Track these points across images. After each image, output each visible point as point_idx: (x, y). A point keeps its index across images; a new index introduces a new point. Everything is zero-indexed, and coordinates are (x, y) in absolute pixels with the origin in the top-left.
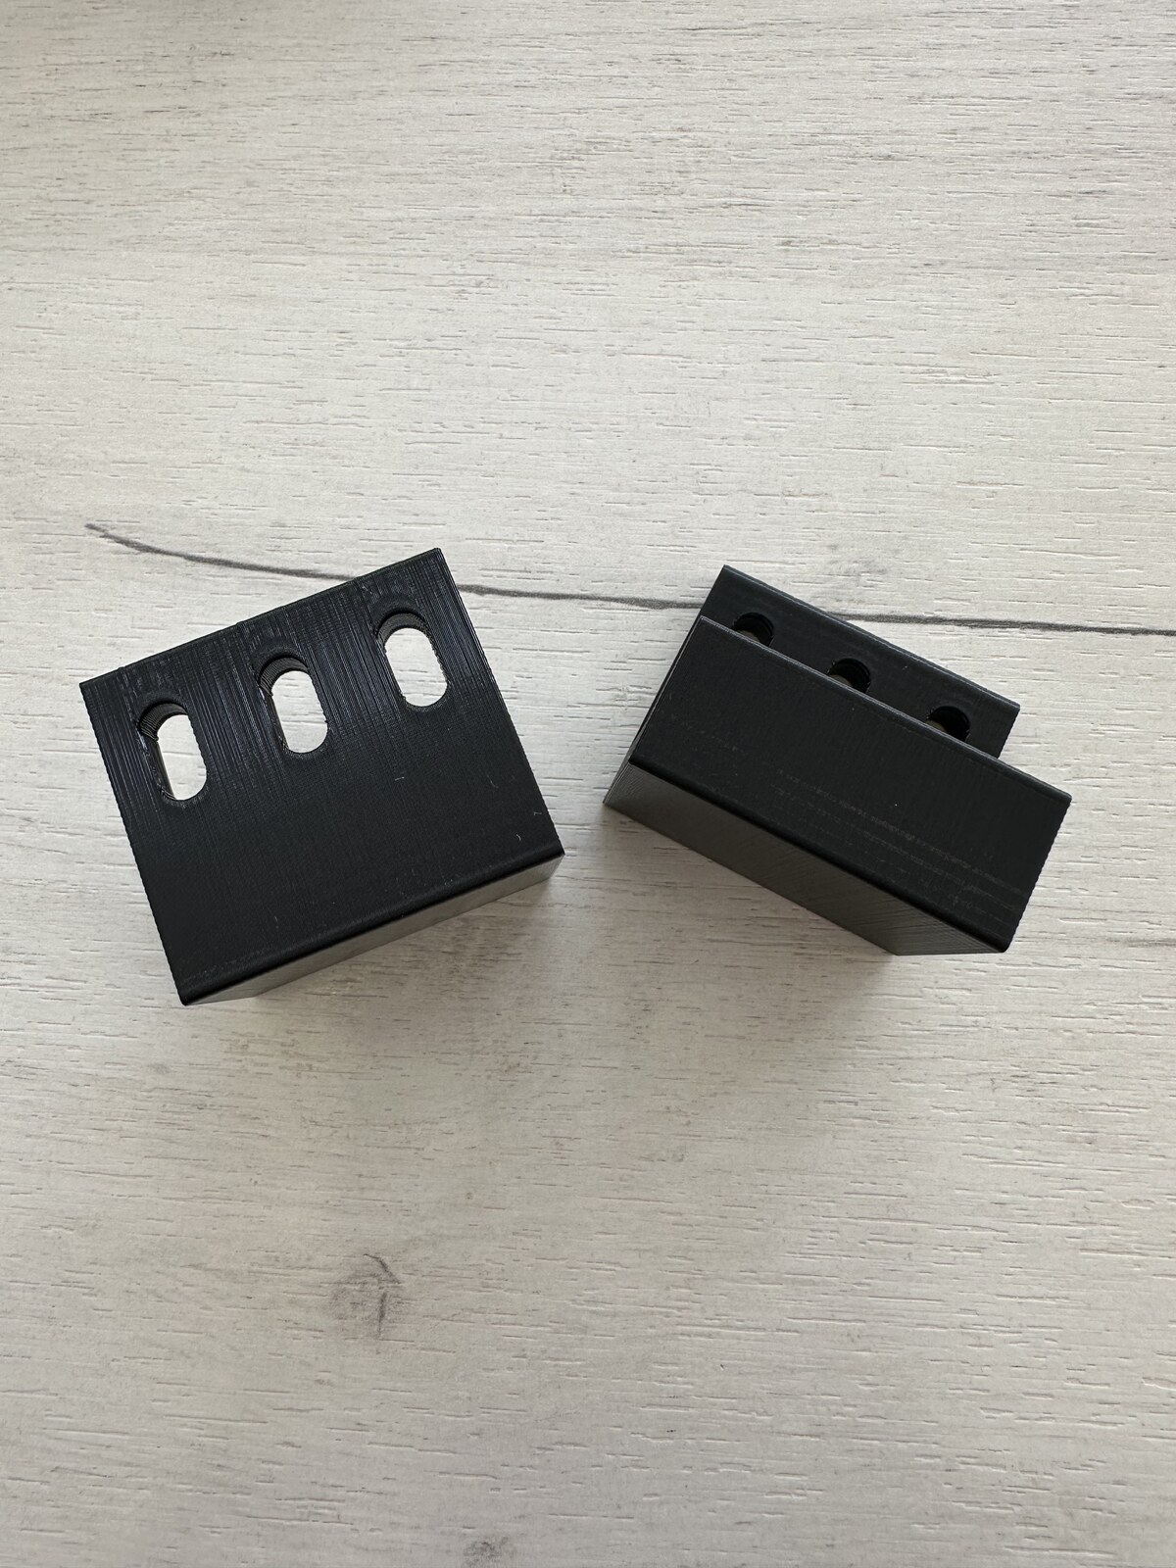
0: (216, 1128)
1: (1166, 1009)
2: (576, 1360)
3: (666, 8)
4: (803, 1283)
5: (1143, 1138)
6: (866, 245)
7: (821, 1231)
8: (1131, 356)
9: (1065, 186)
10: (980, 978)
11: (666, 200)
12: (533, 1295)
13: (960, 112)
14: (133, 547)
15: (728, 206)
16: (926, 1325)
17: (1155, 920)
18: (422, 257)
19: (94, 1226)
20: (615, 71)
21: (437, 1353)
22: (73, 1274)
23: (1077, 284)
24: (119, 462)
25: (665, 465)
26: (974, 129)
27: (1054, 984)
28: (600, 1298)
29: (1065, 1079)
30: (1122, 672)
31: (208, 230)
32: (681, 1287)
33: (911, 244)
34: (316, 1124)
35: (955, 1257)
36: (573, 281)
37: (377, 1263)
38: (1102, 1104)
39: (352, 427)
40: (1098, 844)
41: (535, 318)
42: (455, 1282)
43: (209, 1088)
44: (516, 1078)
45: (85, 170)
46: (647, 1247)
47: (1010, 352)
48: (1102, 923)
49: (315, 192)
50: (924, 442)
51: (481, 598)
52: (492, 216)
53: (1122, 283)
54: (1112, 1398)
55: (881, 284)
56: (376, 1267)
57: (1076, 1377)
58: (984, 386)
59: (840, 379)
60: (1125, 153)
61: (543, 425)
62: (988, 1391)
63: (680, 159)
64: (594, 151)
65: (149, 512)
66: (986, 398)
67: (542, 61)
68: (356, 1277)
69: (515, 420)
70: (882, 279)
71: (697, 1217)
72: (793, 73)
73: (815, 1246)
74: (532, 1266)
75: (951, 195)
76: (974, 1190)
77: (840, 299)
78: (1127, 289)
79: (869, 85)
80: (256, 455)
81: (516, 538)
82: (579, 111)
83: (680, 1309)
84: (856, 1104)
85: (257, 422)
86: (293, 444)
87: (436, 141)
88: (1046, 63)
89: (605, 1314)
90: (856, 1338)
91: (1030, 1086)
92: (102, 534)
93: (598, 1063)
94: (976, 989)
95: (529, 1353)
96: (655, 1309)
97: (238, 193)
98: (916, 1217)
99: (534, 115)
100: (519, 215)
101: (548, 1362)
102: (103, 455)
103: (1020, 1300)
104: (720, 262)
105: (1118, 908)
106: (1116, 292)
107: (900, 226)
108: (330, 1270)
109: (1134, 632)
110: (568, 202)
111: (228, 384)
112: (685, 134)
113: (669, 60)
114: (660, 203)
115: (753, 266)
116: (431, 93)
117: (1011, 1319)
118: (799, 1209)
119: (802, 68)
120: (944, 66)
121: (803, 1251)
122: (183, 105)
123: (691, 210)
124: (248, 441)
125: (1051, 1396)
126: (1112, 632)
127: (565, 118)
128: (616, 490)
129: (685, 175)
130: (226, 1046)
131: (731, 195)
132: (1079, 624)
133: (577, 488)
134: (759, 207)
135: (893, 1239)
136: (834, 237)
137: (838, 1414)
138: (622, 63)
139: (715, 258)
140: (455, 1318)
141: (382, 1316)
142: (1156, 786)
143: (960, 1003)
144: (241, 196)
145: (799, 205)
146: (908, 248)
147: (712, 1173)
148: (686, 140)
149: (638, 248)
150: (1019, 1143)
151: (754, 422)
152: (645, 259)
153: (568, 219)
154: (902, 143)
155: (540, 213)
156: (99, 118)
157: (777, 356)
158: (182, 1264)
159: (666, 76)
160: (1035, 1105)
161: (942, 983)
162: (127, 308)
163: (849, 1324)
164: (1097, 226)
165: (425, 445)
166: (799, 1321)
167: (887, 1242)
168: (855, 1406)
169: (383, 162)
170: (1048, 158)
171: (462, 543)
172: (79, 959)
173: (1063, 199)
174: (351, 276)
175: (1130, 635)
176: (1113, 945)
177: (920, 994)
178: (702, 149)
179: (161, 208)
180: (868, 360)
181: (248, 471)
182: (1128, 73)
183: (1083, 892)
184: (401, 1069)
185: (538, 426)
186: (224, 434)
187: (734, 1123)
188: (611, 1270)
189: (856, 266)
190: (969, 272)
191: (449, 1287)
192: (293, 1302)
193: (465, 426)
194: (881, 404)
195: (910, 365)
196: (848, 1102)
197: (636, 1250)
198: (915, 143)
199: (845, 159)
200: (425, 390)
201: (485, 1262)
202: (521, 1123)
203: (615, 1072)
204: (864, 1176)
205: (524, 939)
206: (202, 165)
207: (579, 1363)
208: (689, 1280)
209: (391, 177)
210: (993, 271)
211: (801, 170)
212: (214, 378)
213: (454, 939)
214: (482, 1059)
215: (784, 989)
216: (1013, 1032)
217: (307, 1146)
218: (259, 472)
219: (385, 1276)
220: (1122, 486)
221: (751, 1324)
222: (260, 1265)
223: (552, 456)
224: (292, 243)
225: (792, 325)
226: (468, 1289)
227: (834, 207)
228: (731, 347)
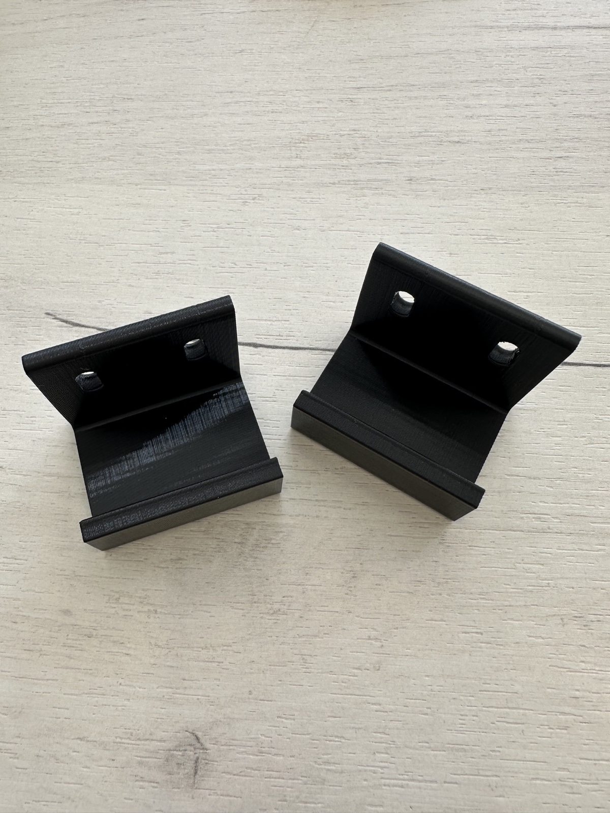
0: (98, 649)
2: (319, 803)
3: (345, 80)
4: (457, 750)
6: (450, 181)
7: (467, 716)
8: (592, 231)
9: (545, 154)
10: (548, 557)
11: (348, 161)
12: (290, 758)
13: (492, 122)
14: (70, 324)
15: (379, 163)
16: (537, 779)
18: (225, 186)
19: (20, 713)
20: (321, 105)
21: (230, 798)
23: (560, 198)
24: (65, 282)
25: (353, 283)
26: (499, 130)
27: (591, 561)
28: (332, 761)
29: (605, 619)
31: (117, 174)
32: (383, 753)
33: (473, 180)
34: (159, 646)
35: (551, 733)
36: (302, 197)
37: (193, 737)
39: (188, 265)
41: (283, 214)
42: (242, 749)
43: (95, 625)
44: (278, 618)
45: (57, 148)
46: (360, 726)
47: (528, 229)
49: (171, 158)
50: (489, 271)
51: (255, 349)
52: (261, 168)
53: (582, 198)
55: (460, 198)
56: (192, 740)
58: (517, 245)
59: (442, 242)
60: (576, 140)
61: (288, 264)
63: (354, 143)
64: (311, 140)
65: (79, 307)
66: (518, 251)
67: (284, 101)
68: (180, 746)
69: (273, 261)
70: (459, 196)
71: (390, 706)
72: (408, 106)
73: (464, 726)
74: (289, 739)
75: (491, 159)
76: (558, 689)
77: (439, 205)
78: (585, 200)
79: (446, 111)
80: (138, 278)
81: (275, 319)
82: (303, 122)
83: (382, 768)
84: (482, 634)
85: (139, 263)
86: (157, 273)
87: (232, 135)
88: (532, 102)
89: (336, 772)
90: (494, 788)
91: (585, 623)
92: (54, 317)
93: (326, 608)
94: (546, 564)
95: (288, 798)
96: (367, 768)
97: (133, 158)
98: (525, 707)
99: (281, 124)
100: (274, 168)
101: (300, 804)
102: (57, 278)
103: (595, 762)
104: (376, 189)
106: (579, 202)
107: (467, 172)
108: (164, 741)
110: (299, 162)
111: (124, 245)
112: (356, 132)
113: (347, 101)
114: (345, 162)
115: (394, 190)
116: (229, 115)
117: (590, 775)
118: (452, 701)
119: (412, 104)
120: (481, 103)
121: (457, 729)
122: (107, 120)
123: (361, 165)
124: (132, 272)
127: (297, 125)
128: (327, 295)
129: (357, 150)
130: (106, 599)
131: (380, 159)
133: (306, 294)
134: (395, 164)
135: (511, 721)
136: (433, 177)
138: (324, 102)
139: (374, 187)
140: (241, 774)
141: (196, 773)
143: (538, 572)
144: (134, 160)
145: (415, 163)
146: (472, 182)
147: (397, 678)
148: (357, 135)
149: (335, 182)
150: (583, 659)
152: (338, 187)
153: (299, 169)
154: (464, 136)
155: (285, 167)
156: (66, 126)
157: (408, 231)
159: (346, 108)
160: (589, 635)
161: (526, 560)
162: (74, 210)
163: (489, 778)
164: (566, 172)
165: (226, 274)
166: (458, 776)
167: (508, 723)
169: (206, 144)
170: (538, 142)
171: (246, 322)
172: (24, 546)
173: (548, 160)
174: (188, 195)
177: (514, 567)
178: (365, 139)
179: (94, 165)
180: (455, 233)
181: (133, 286)
182: (573, 106)
183: (602, 508)
184: (210, 612)
185: (285, 264)
186: (121, 269)
187: (409, 646)
188: (338, 741)
189: (446, 190)
190: (504, 193)
191: (238, 753)
192: (140, 763)
193: (247, 265)
194: (464, 254)
195: (478, 235)
196: (477, 633)
197: (353, 728)
198: (471, 136)
199: (436, 143)
200: (227, 247)
201: (260, 736)
202: (282, 646)
203: (337, 614)
204: (490, 680)
205: (281, 535)
206: (115, 146)
207: (320, 805)
208: (387, 748)
209: (210, 151)
210: (515, 192)
211: (415, 148)
212: (117, 242)
213: (241, 535)
214: (258, 607)
215: (434, 564)
216: (571, 589)
217: (152, 661)
218: (138, 287)
219: (198, 745)
220: (595, 293)
221: (427, 778)
222: (121, 738)
223: (293, 279)
224: (159, 180)
225: (415, 217)
226: (250, 754)
227: (433, 164)
228: (384, 227)
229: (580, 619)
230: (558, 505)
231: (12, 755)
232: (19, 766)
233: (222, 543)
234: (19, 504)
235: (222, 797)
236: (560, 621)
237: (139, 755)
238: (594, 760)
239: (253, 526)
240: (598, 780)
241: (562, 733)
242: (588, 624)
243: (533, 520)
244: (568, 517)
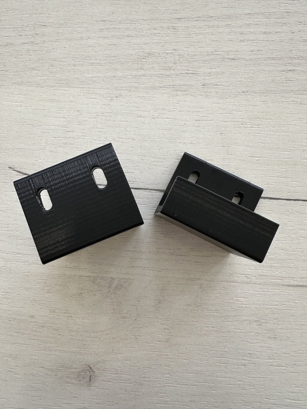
0: (47, 332)
1: (297, 304)
2: (140, 392)
3: (171, 12)
4: (198, 373)
5: (288, 337)
6: (226, 86)
7: (203, 360)
8: (299, 120)
9: (282, 68)
10: (248, 295)
11: (170, 72)
12: (129, 376)
13: (255, 45)
14: (21, 173)
15: (187, 74)
16: (229, 384)
17: (295, 280)
18: (101, 88)
19: (16, 357)
20: (156, 31)
21: (104, 390)
22: (11, 369)
23: (284, 98)
24: (17, 149)
25: (168, 151)
26: (258, 50)
27: (267, 297)
28: (146, 377)
29: (269, 322)
30: (291, 211)
31: (40, 80)
32: (167, 374)
33: (239, 86)
34: (73, 331)
35: (238, 367)
36: (143, 96)
38: (278, 328)
39: (81, 139)
40: (282, 259)
41: (132, 107)
42: (109, 372)
43: (45, 322)
44: (125, 320)
45: (5, 61)
46: (158, 364)
47: (265, 118)
48: (281, 280)
49: (71, 68)
50: (240, 145)
52: (121, 76)
53: (298, 98)
54: (276, 403)
55: (230, 98)
56: (89, 368)
57: (267, 398)
58: (257, 128)
59: (217, 126)
60: (301, 58)
61: (134, 139)
62: (245, 401)
63: (174, 59)
64: (150, 57)
65: (26, 164)
66: (258, 132)
67: (135, 28)
68: (84, 371)
69: (127, 137)
70: (230, 96)
71: (172, 356)
72: (207, 32)
73: (202, 364)
74: (129, 368)
75: (251, 71)
76: (244, 350)
77: (218, 102)
78: (299, 100)
79: (229, 36)
80: (55, 147)
82: (146, 44)
83: (166, 380)
84: (214, 327)
85: (55, 137)
86: (65, 144)
87: (105, 53)
88: (280, 30)
89: (147, 381)
90: (212, 388)
91: (260, 323)
92: (13, 170)
93: (146, 316)
94: (247, 298)
95: (127, 390)
96: (160, 380)
97: (49, 69)
98: (228, 357)
99: (133, 45)
100: (128, 76)
101: (133, 393)
102: (12, 147)
104: (185, 91)
105: (286, 276)
106: (296, 101)
107: (236, 80)
108: (77, 369)
109: (295, 200)
110: (142, 72)
111: (47, 126)
113: (172, 28)
114: (168, 73)
115: (194, 92)
116: (103, 38)
117: (251, 383)
118: (198, 354)
119: (210, 31)
120: (250, 31)
121: (199, 365)
122: (33, 41)
123: (177, 75)
124: (52, 143)
125: (261, 402)
126: (289, 200)
127: (142, 46)
128: (154, 158)
129: (175, 64)
130: (49, 311)
131: (188, 70)
132: (280, 198)
133: (144, 158)
134: (196, 74)
135: (222, 362)
136: (217, 83)
137: (206, 406)
138: (158, 29)
139: (183, 90)
140: (109, 381)
141: (90, 380)
142: (298, 243)
143: (242, 301)
144: (50, 69)
145: (208, 74)
147: (176, 345)
148: (176, 53)
149: (162, 86)
150: (256, 338)
151: (193, 139)
152: (164, 90)
153: (142, 77)
154: (237, 55)
155: (134, 75)
157: (200, 119)
158: (39, 367)
159: (171, 33)
160: (261, 328)
161: (238, 296)
162: (18, 103)
163: (210, 384)
164: (292, 80)
166: (197, 383)
167: (220, 363)
168: (211, 404)
169: (90, 59)
170: (279, 59)
172: (10, 287)
173: (282, 72)
174: (81, 94)
175: (293, 201)
176: (284, 286)
177: (232, 299)
178: (181, 56)
179: (27, 73)
180: (225, 121)
181: (53, 152)
182: (304, 33)
183: (277, 272)
184: (95, 317)
185: (133, 139)
186: (46, 141)
187: (182, 332)
188: (149, 370)
189: (223, 92)
190: (255, 94)
191: (107, 374)
192: (67, 377)
193: (113, 139)
194: (228, 134)
195: (237, 122)
196: (211, 327)
197: (156, 365)
198: (241, 55)
199: (221, 59)
200: (102, 128)
201: (117, 367)
202: (126, 332)
203: (151, 319)
204: (215, 346)
205: (127, 283)
206: (38, 60)
207: (141, 393)
208: (169, 372)
209: (92, 64)
210: (261, 94)
211: (208, 63)
212: (43, 124)
213: (109, 283)
214: (116, 315)
215: (196, 297)
216: (256, 309)
217: (71, 337)
218: (56, 152)
219: (91, 370)
220: (294, 158)
221: (184, 384)
222: (59, 367)
223: (137, 148)
224: (64, 84)
225: (204, 110)
226: (112, 374)
227: (218, 74)
228: (187, 116)
229: (258, 322)
230: (256, 270)
231: (14, 373)
232: (18, 377)
233: (100, 287)
234: (6, 268)
235: (101, 390)
236: (249, 323)
237: (66, 374)
238: (254, 378)
239: (115, 279)
240: (254, 385)
241: (242, 367)
242: (261, 324)
243: (244, 277)
244: (260, 276)
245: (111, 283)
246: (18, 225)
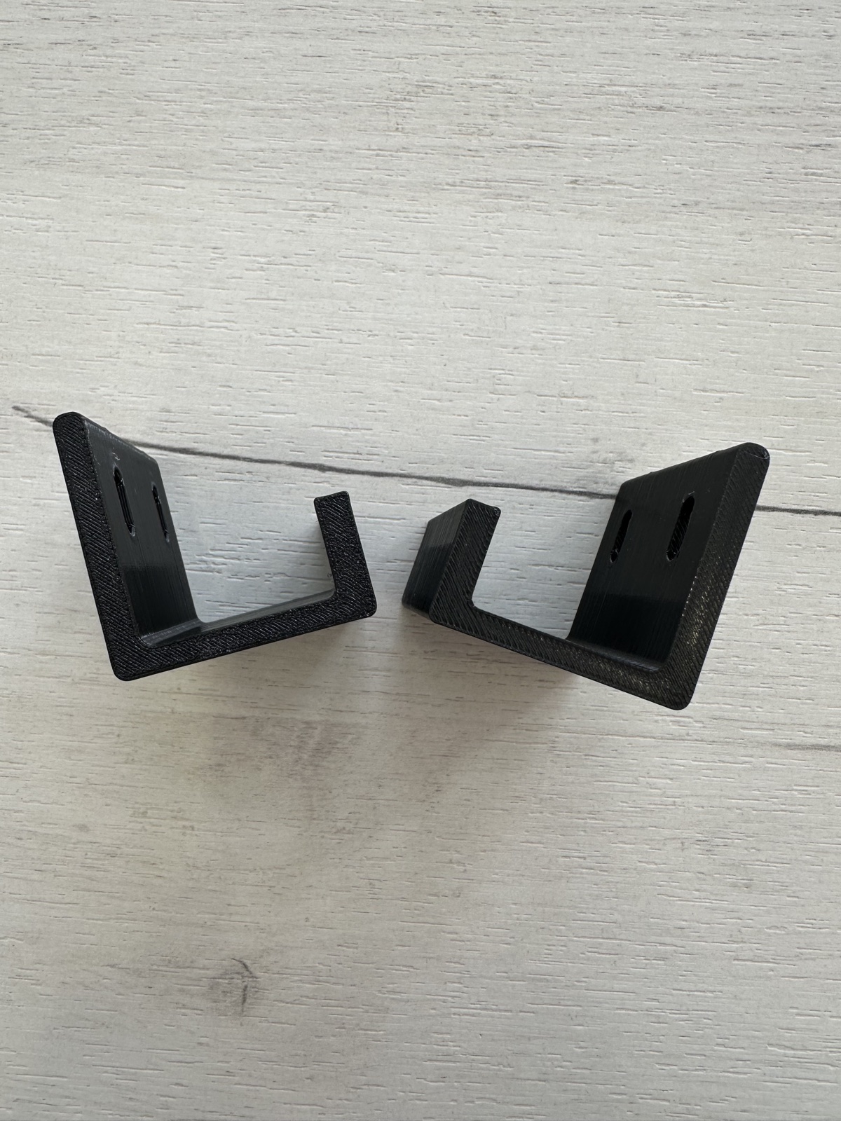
0: (123, 870)
1: (810, 794)
2: (380, 1031)
4: (541, 980)
5: (785, 884)
6: (637, 185)
7: (554, 946)
9: (797, 138)
10: (680, 771)
11: (480, 140)
12: (350, 987)
13: (722, 69)
15: (529, 147)
16: (622, 1009)
17: (809, 730)
18: (280, 184)
19: (38, 938)
20: (441, 20)
21: (283, 1025)
22: (24, 971)
23: (801, 226)
24: (38, 355)
25: (469, 369)
26: (731, 85)
27: (732, 776)
28: (398, 990)
29: (733, 842)
30: (804, 545)
31: (105, 154)
32: (455, 983)
33: (673, 186)
34: (198, 868)
35: (646, 964)
36: (402, 209)
37: (241, 965)
38: (758, 860)
39: (222, 330)
40: (774, 674)
41: (371, 240)
42: (296, 978)
43: (118, 842)
44: (342, 838)
46: (431, 955)
47: (743, 282)
48: (771, 732)
49: (193, 122)
50: (671, 356)
51: (323, 474)
52: (338, 149)
53: (836, 226)
54: (746, 1057)
55: (647, 220)
56: (239, 967)
57: (723, 1043)
58: (721, 310)
59: (609, 300)
61: (374, 333)
62: (662, 1052)
63: (492, 103)
64: (422, 94)
66: (721, 321)
68: (226, 974)
69: (352, 327)
70: (647, 217)
71: (468, 936)
72: (588, 28)
74: (350, 967)
75: (707, 144)
76: (664, 919)
77: (613, 232)
79: (649, 42)
80: (147, 351)
81: (351, 426)
82: (411, 56)
83: (453, 997)
84: (585, 858)
85: (148, 324)
86: (176, 343)
87: (293, 80)
88: (794, 27)
89: (400, 1000)
90: (574, 1018)
91: (708, 848)
92: (26, 414)
93: (402, 827)
94: (676, 779)
95: (346, 1026)
96: (436, 997)
97: (130, 121)
98: (621, 937)
99: (374, 59)
100: (359, 149)
101: (360, 1032)
102: (24, 348)
103: (688, 993)
104: (520, 197)
105: (783, 721)
106: (830, 234)
107: (665, 170)
108: (208, 969)
109: (816, 513)
110: (399, 139)
111: (123, 290)
112: (497, 81)
113: (487, 12)
114: (474, 142)
115: (547, 200)
116: (288, 35)
117: (681, 1006)
118: (541, 930)
119: (595, 24)
120: (711, 26)
121: (541, 959)
122: (81, 38)
123: (499, 150)
124: (139, 340)
125: (705, 1056)
126: (800, 513)
127: (400, 63)
128: (430, 389)
129: (495, 118)
130: (130, 812)
131: (532, 137)
132: (775, 506)
133: (400, 386)
134: (554, 149)
135: (604, 951)
136: (612, 178)
137: (559, 1066)
138: (448, 13)
139: (516, 193)
140: (297, 1002)
141: (244, 1001)
142: (821, 631)
143: (664, 788)
144: (131, 124)
145: (586, 149)
146: (670, 189)
147: (479, 905)
148: (498, 87)
149: (454, 182)
150: (698, 887)
151: (540, 335)
153: (399, 154)
154: (672, 95)
155: (376, 148)
156: (11, 49)
157: (561, 280)
158: (102, 964)
159: (484, 27)
160: (711, 861)
161: (652, 774)
162: (41, 221)
163: (569, 1008)
164: (821, 175)
165: (281, 347)
166: (536, 1006)
167: (599, 953)
168: (570, 1062)
169: (249, 97)
170: (788, 114)
171: (309, 429)
172: (20, 747)
173: (797, 150)
174: (221, 198)
175: (812, 516)
176: (777, 748)
177: (636, 782)
178: (511, 95)
179: (65, 133)
180: (633, 286)
181: (141, 365)
183: (760, 710)
184: (259, 830)
185: (370, 333)
186: (121, 333)
187: (497, 871)
188: (406, 971)
189: (627, 204)
190: (717, 212)
191: (292, 982)
192: (181, 991)
193: (313, 332)
194: (640, 323)
195: (665, 290)
196: (579, 857)
197: (424, 957)
198: (684, 96)
199: (625, 109)
200: (282, 300)
201: (317, 965)
202: (345, 869)
203: (414, 834)
204: (587, 908)
205: (350, 737)
206: (98, 94)
207: (382, 1032)
208: (460, 978)
209: (255, 111)
210: (735, 212)
211: (589, 118)
212: (112, 285)
213: (298, 736)
214: (318, 824)
215: (539, 776)
216: (700, 809)
217: (191, 884)
218: (149, 366)
219: (246, 973)
220: (818, 396)
221: (502, 1007)
222: (158, 966)
223: (381, 358)
224: (174, 168)
225: (574, 254)
226: (306, 983)
227: (615, 151)
228: (525, 271)
229: (704, 843)
230: (705, 705)
231: (33, 982)
233: (274, 747)
235: (273, 1024)
236: (680, 845)
237: (179, 982)
239: (314, 725)
240: (688, 1010)
241: (658, 964)
242: (711, 849)
243: (670, 724)
244: (715, 721)
245: (304, 736)
246: (40, 573)
